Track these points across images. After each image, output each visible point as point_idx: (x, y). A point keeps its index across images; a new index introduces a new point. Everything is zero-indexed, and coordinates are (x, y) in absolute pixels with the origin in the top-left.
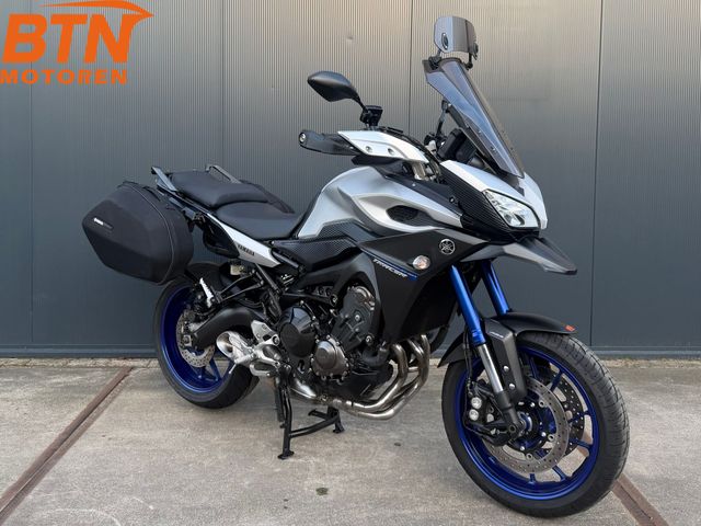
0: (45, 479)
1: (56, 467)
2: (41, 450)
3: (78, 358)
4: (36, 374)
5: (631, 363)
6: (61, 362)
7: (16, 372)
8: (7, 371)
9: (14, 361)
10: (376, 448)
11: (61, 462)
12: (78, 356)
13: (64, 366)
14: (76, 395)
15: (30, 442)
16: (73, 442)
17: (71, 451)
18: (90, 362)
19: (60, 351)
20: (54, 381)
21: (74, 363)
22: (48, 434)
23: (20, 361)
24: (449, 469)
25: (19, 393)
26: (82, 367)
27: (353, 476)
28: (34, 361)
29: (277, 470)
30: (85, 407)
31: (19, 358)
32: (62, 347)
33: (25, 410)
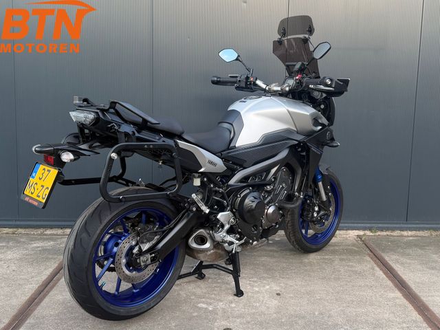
0: (28, 321)
1: (36, 312)
2: (25, 298)
3: (51, 228)
4: (22, 240)
5: (434, 233)
6: (40, 231)
7: (7, 239)
9: (6, 230)
10: (263, 297)
11: (39, 308)
12: (51, 227)
13: (42, 234)
14: (50, 256)
15: (17, 292)
16: (48, 292)
17: (46, 300)
18: (60, 231)
19: (38, 223)
20: (35, 245)
21: (49, 232)
22: (31, 286)
23: (11, 230)
24: (316, 313)
25: (10, 255)
26: (55, 235)
27: (249, 319)
28: (20, 230)
29: (195, 314)
30: (56, 265)
31: (9, 228)
32: (40, 221)
33: (14, 268)
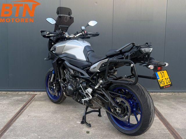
0: (10, 128)
1: (13, 124)
2: (9, 119)
4: (9, 96)
6: (16, 93)
7: (4, 96)
8: (1, 95)
9: (4, 92)
11: (15, 122)
12: (21, 91)
13: (17, 94)
14: (20, 103)
15: (6, 117)
16: (19, 116)
17: (18, 120)
18: (24, 93)
19: (16, 90)
20: (14, 98)
21: (20, 93)
22: (12, 114)
23: (6, 92)
25: (5, 102)
26: (22, 94)
27: (97, 128)
28: (9, 92)
29: (75, 126)
30: (22, 106)
33: (6, 107)
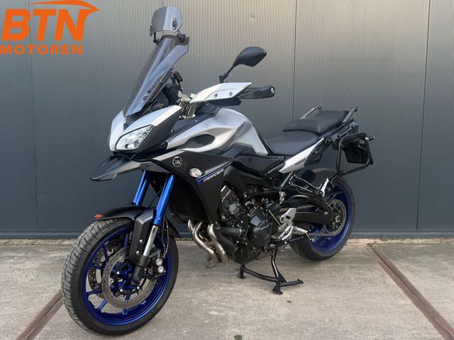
0: (44, 329)
1: (52, 320)
2: (42, 307)
3: (69, 239)
4: (41, 250)
6: (58, 242)
7: (27, 249)
8: (21, 248)
9: (25, 241)
10: (274, 305)
13: (60, 245)
15: (34, 301)
20: (53, 255)
21: (66, 242)
22: (47, 295)
23: (31, 241)
24: (327, 321)
25: (29, 265)
27: (259, 327)
28: (39, 241)
29: (207, 321)
31: (29, 239)
32: (57, 232)
33: (32, 277)
